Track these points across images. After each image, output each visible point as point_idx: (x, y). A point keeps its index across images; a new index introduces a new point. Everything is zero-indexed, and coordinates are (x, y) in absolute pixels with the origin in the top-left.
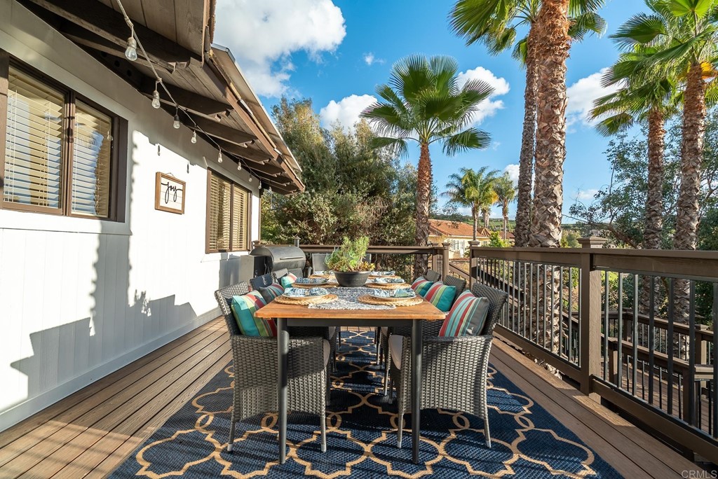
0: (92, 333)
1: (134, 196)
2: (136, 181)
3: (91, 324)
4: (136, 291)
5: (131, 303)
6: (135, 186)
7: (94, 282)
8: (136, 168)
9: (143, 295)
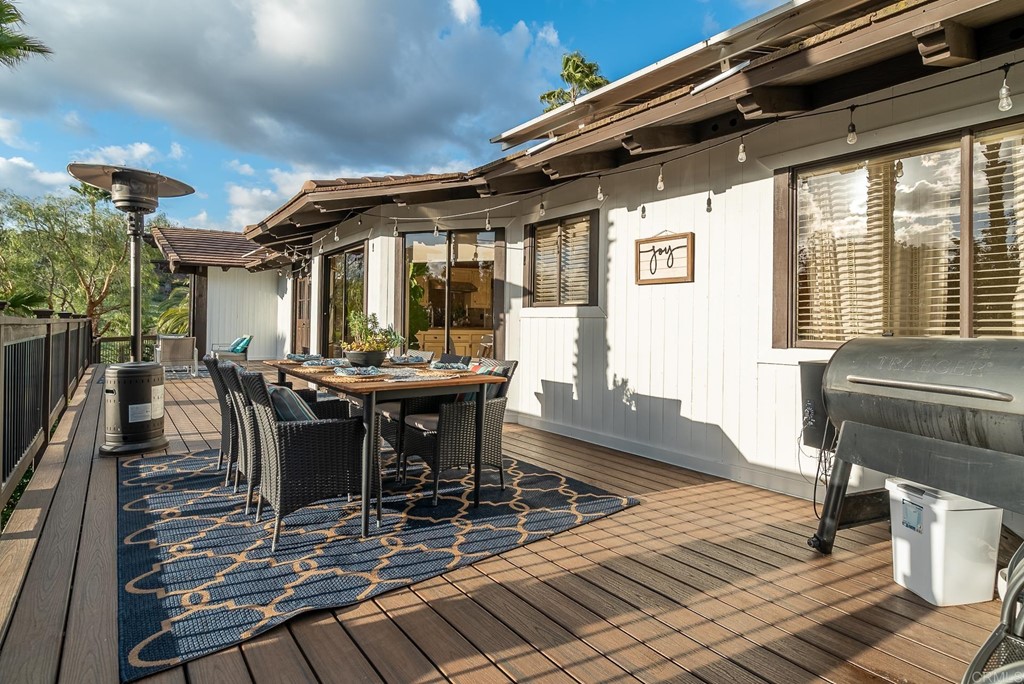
0: (575, 397)
1: (611, 275)
2: (613, 260)
3: (574, 390)
4: (615, 375)
5: (611, 387)
6: (611, 266)
7: (576, 355)
8: (612, 247)
9: (625, 382)
